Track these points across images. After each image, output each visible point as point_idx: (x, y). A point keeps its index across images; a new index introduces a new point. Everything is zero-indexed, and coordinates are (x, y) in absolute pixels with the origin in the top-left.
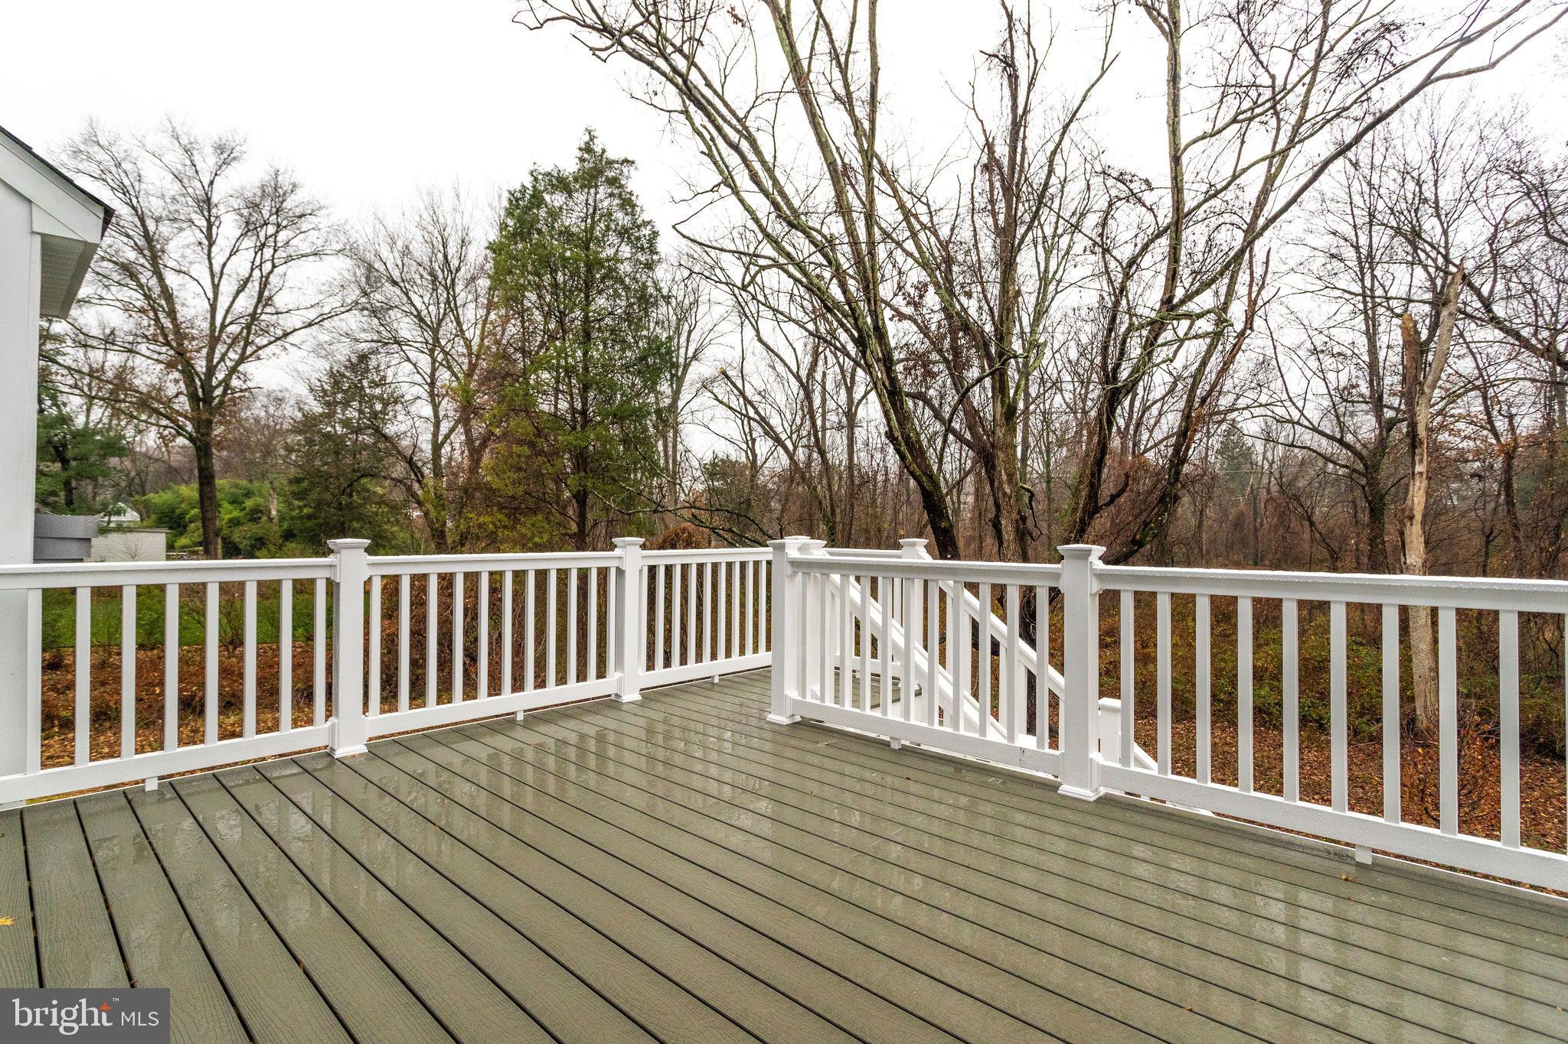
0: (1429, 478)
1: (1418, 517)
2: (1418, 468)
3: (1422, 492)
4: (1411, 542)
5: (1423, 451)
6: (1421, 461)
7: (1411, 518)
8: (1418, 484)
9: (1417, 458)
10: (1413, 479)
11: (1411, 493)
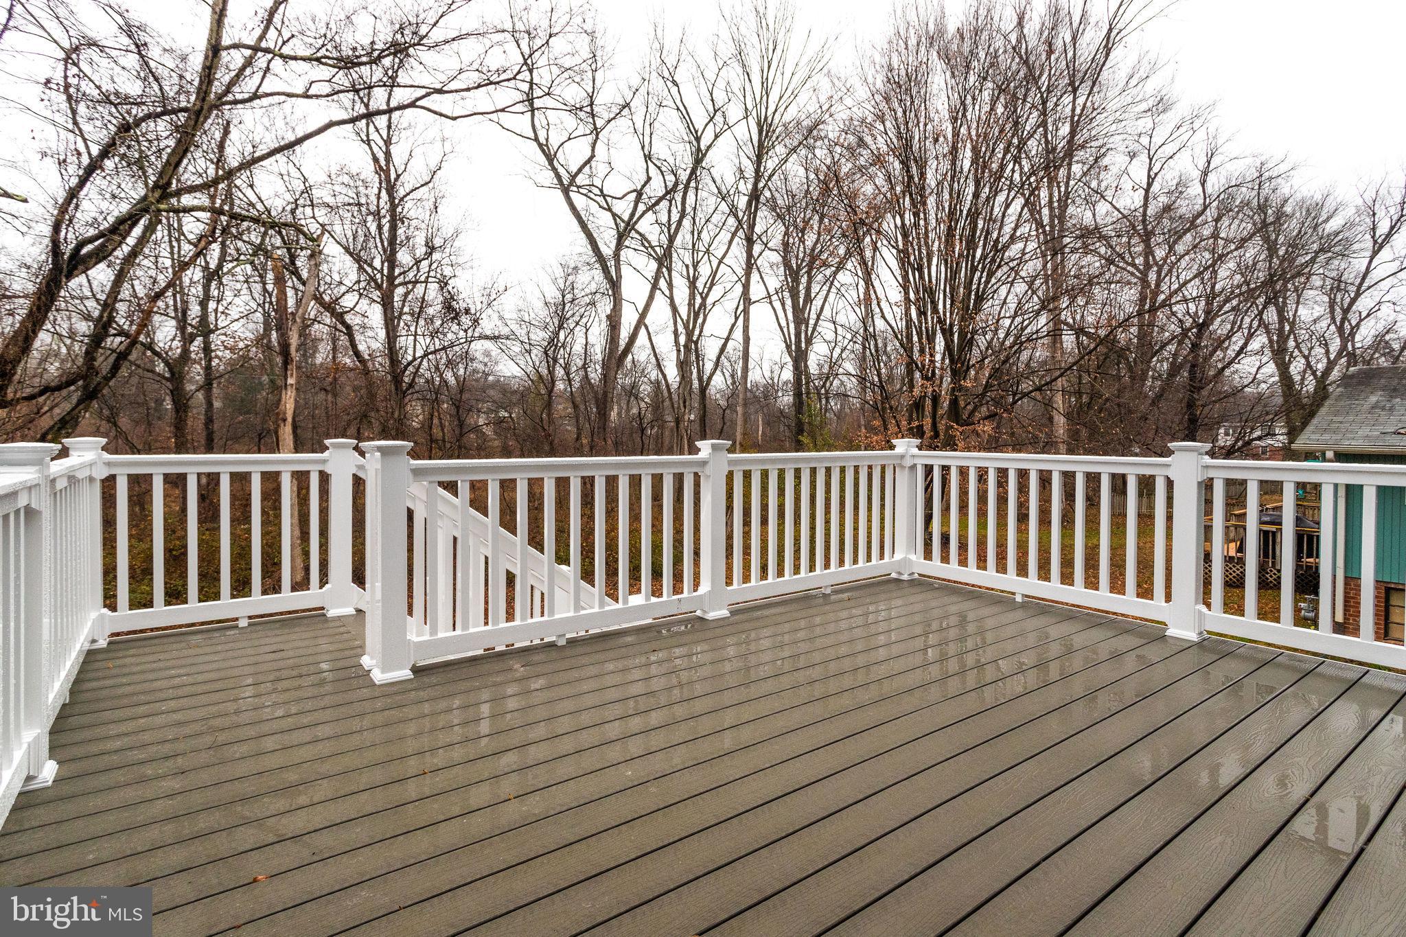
0: (297, 389)
1: (290, 419)
2: (291, 381)
3: (292, 399)
4: (285, 439)
5: (292, 368)
6: (292, 375)
7: (285, 420)
8: (289, 393)
9: (289, 373)
10: (286, 389)
11: (283, 400)
